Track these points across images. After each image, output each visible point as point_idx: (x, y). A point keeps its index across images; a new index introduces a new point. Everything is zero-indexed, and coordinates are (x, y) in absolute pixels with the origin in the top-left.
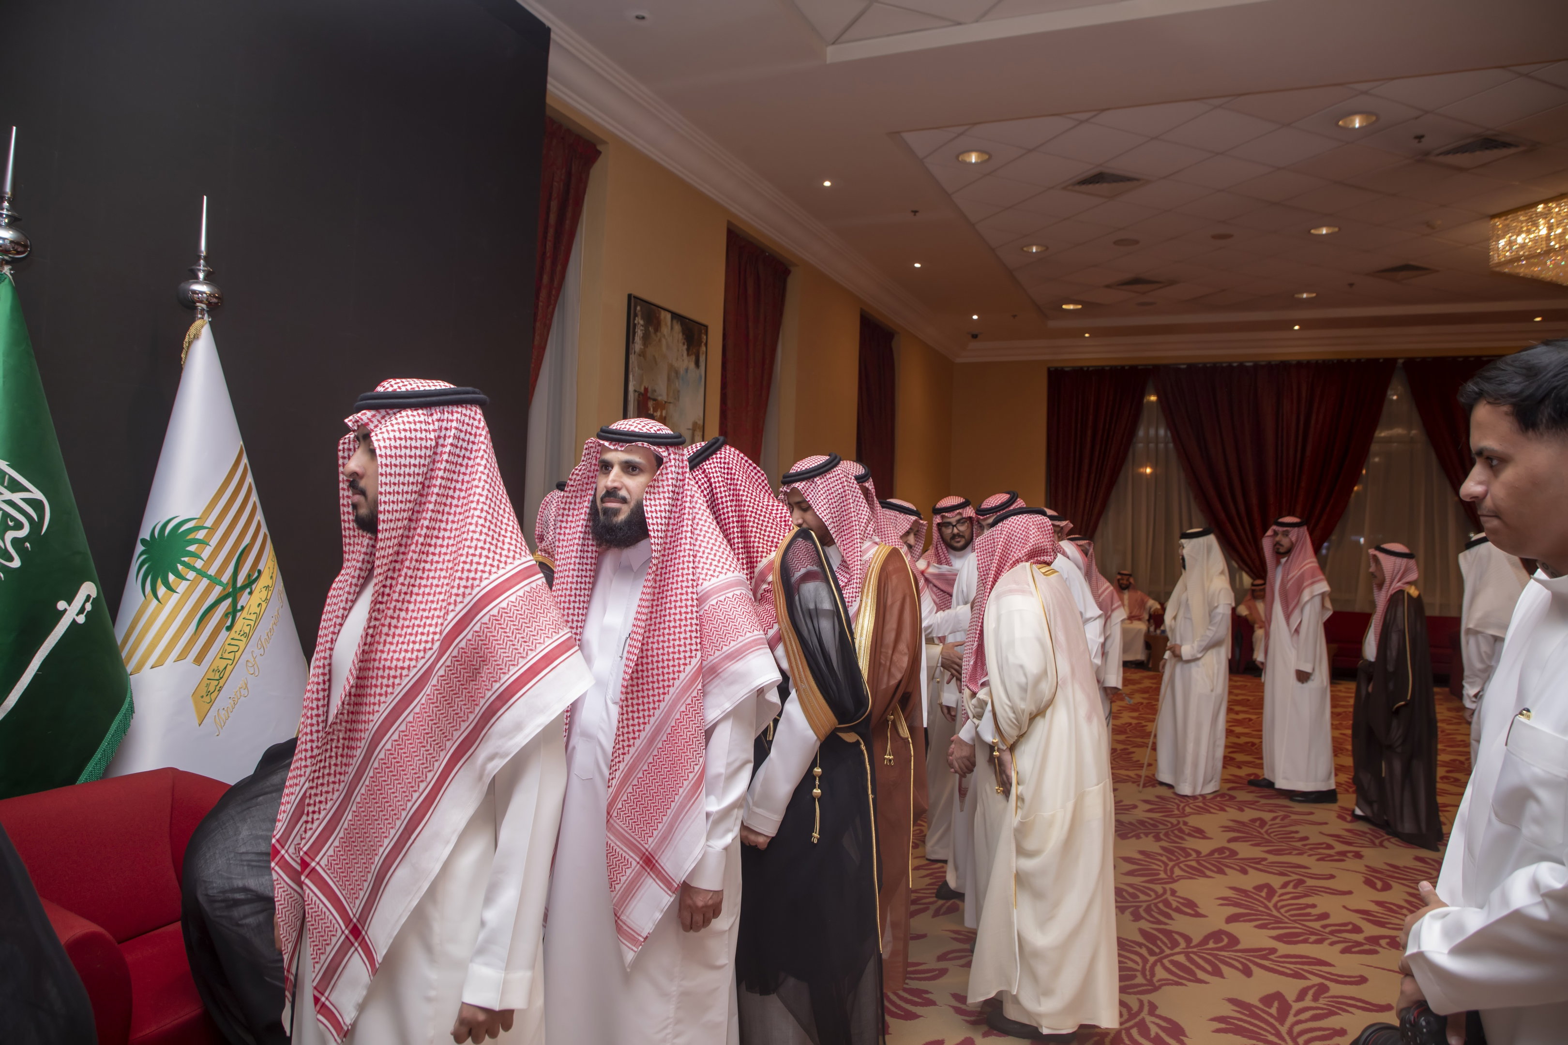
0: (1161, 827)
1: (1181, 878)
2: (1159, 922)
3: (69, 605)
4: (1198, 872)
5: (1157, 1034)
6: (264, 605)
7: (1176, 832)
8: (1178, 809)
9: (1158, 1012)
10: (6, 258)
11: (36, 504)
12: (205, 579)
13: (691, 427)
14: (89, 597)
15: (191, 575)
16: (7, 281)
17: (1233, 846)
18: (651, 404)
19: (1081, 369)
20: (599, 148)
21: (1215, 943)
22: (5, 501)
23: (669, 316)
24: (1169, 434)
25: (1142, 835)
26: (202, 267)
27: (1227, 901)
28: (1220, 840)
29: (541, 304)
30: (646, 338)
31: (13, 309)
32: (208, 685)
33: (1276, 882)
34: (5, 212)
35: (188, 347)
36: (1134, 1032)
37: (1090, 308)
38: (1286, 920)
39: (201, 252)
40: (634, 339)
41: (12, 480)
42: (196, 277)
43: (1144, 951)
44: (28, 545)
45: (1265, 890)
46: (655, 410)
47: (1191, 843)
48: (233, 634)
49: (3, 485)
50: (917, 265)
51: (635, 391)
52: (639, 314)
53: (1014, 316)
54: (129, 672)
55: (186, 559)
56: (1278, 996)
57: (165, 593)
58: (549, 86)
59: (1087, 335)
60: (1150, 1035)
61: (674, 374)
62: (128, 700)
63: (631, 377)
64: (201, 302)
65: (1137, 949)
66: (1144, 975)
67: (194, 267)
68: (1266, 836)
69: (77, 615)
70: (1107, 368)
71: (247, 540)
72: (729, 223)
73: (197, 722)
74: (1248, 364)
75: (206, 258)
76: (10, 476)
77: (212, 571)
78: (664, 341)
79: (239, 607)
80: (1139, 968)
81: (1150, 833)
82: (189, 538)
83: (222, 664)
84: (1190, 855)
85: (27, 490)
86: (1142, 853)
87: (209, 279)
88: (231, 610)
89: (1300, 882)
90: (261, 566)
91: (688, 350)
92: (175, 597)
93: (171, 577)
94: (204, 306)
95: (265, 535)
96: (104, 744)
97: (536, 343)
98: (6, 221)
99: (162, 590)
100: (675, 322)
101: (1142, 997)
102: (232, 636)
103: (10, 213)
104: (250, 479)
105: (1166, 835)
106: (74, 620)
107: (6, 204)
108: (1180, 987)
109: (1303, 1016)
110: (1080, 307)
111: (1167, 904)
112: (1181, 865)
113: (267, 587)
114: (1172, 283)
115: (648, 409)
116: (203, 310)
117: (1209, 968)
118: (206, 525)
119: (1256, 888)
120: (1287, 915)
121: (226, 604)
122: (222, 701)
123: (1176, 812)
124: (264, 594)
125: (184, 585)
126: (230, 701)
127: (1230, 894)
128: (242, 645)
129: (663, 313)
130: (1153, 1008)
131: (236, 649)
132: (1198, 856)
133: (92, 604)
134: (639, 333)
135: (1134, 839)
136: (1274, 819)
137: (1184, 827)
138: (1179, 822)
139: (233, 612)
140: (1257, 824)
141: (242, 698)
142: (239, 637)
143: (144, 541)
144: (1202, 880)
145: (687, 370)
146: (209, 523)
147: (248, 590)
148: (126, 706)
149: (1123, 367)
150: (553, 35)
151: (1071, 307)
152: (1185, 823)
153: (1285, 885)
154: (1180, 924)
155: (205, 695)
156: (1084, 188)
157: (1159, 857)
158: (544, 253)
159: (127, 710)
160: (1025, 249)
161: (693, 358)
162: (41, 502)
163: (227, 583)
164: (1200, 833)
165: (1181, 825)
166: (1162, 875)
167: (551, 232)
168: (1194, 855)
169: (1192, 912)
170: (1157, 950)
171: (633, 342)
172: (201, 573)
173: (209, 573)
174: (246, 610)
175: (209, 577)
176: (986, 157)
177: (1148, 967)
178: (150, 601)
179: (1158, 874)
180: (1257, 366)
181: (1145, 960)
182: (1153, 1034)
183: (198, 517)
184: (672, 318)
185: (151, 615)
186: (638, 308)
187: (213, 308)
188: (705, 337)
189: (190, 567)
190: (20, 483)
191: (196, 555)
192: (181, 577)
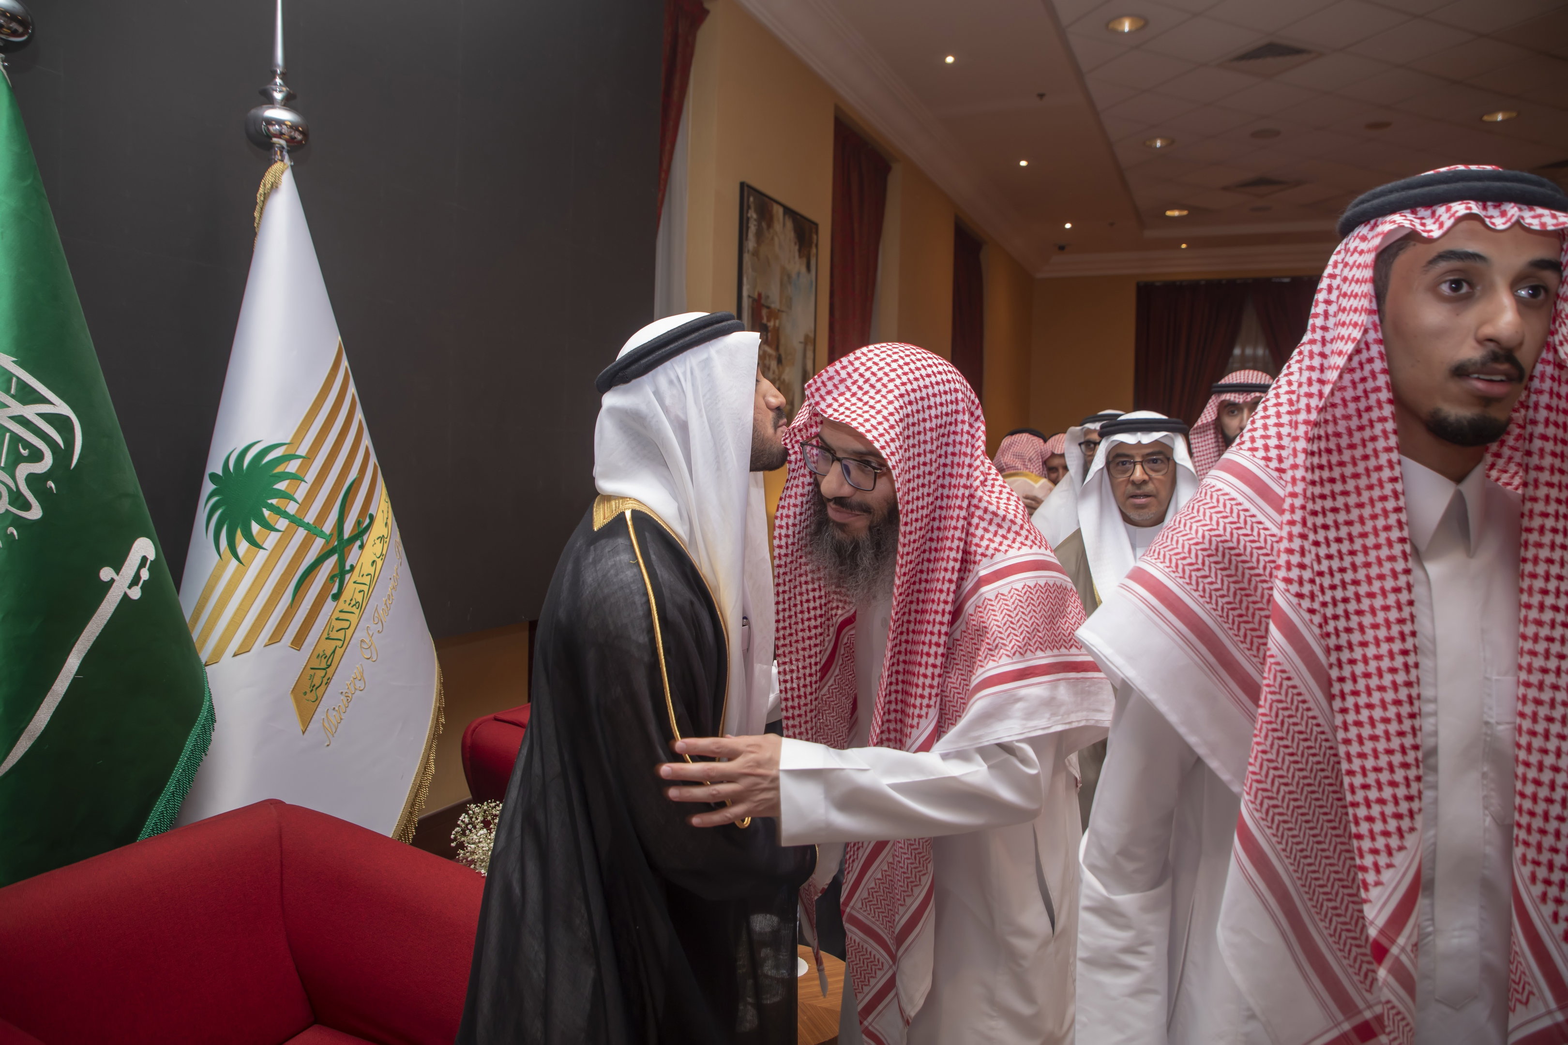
3: (118, 571)
6: (379, 563)
11: (60, 423)
12: (301, 530)
13: (802, 339)
14: (144, 559)
15: (282, 524)
18: (764, 312)
19: (1174, 284)
22: (12, 418)
23: (781, 210)
26: (278, 86)
30: (759, 235)
32: (312, 677)
35: (263, 202)
37: (1196, 214)
39: (276, 65)
40: (747, 235)
41: (24, 386)
42: (272, 99)
44: (51, 484)
46: (769, 320)
48: (342, 605)
49: (7, 391)
50: (1023, 163)
51: (749, 296)
52: (752, 206)
54: (203, 661)
55: (274, 501)
57: (248, 550)
59: (1184, 246)
61: (787, 279)
62: (206, 704)
63: (744, 280)
64: (280, 135)
67: (268, 87)
69: (130, 587)
71: (353, 474)
72: (837, 108)
73: (299, 727)
75: (283, 76)
76: (18, 378)
77: (310, 518)
78: (776, 240)
79: (348, 568)
82: (276, 471)
83: (330, 646)
85: (45, 401)
87: (288, 103)
88: (337, 572)
90: (372, 511)
91: (800, 251)
92: (262, 556)
93: (255, 527)
94: (283, 142)
95: (375, 467)
96: (178, 771)
99: (243, 546)
100: (787, 217)
102: (338, 609)
104: (352, 389)
106: (126, 594)
110: (1185, 213)
113: (382, 538)
114: (1299, 183)
115: (762, 318)
116: (282, 148)
118: (298, 453)
121: (331, 562)
122: (331, 697)
124: (379, 547)
125: (274, 537)
126: (342, 697)
129: (775, 207)
131: (345, 624)
133: (149, 569)
134: (753, 228)
139: (341, 573)
141: (358, 692)
142: (349, 609)
143: (214, 477)
145: (799, 274)
146: (303, 450)
147: (358, 543)
148: (204, 713)
149: (1220, 281)
151: (1176, 213)
155: (308, 691)
159: (206, 719)
160: (1148, 143)
161: (805, 260)
162: (68, 419)
163: (331, 534)
171: (747, 239)
172: (296, 521)
173: (306, 520)
174: (356, 571)
175: (307, 526)
176: (1142, 23)
178: (228, 562)
183: (288, 441)
184: (785, 213)
185: (230, 581)
186: (751, 199)
187: (295, 148)
188: (815, 237)
189: (279, 512)
190: (34, 391)
191: (287, 496)
192: (267, 526)
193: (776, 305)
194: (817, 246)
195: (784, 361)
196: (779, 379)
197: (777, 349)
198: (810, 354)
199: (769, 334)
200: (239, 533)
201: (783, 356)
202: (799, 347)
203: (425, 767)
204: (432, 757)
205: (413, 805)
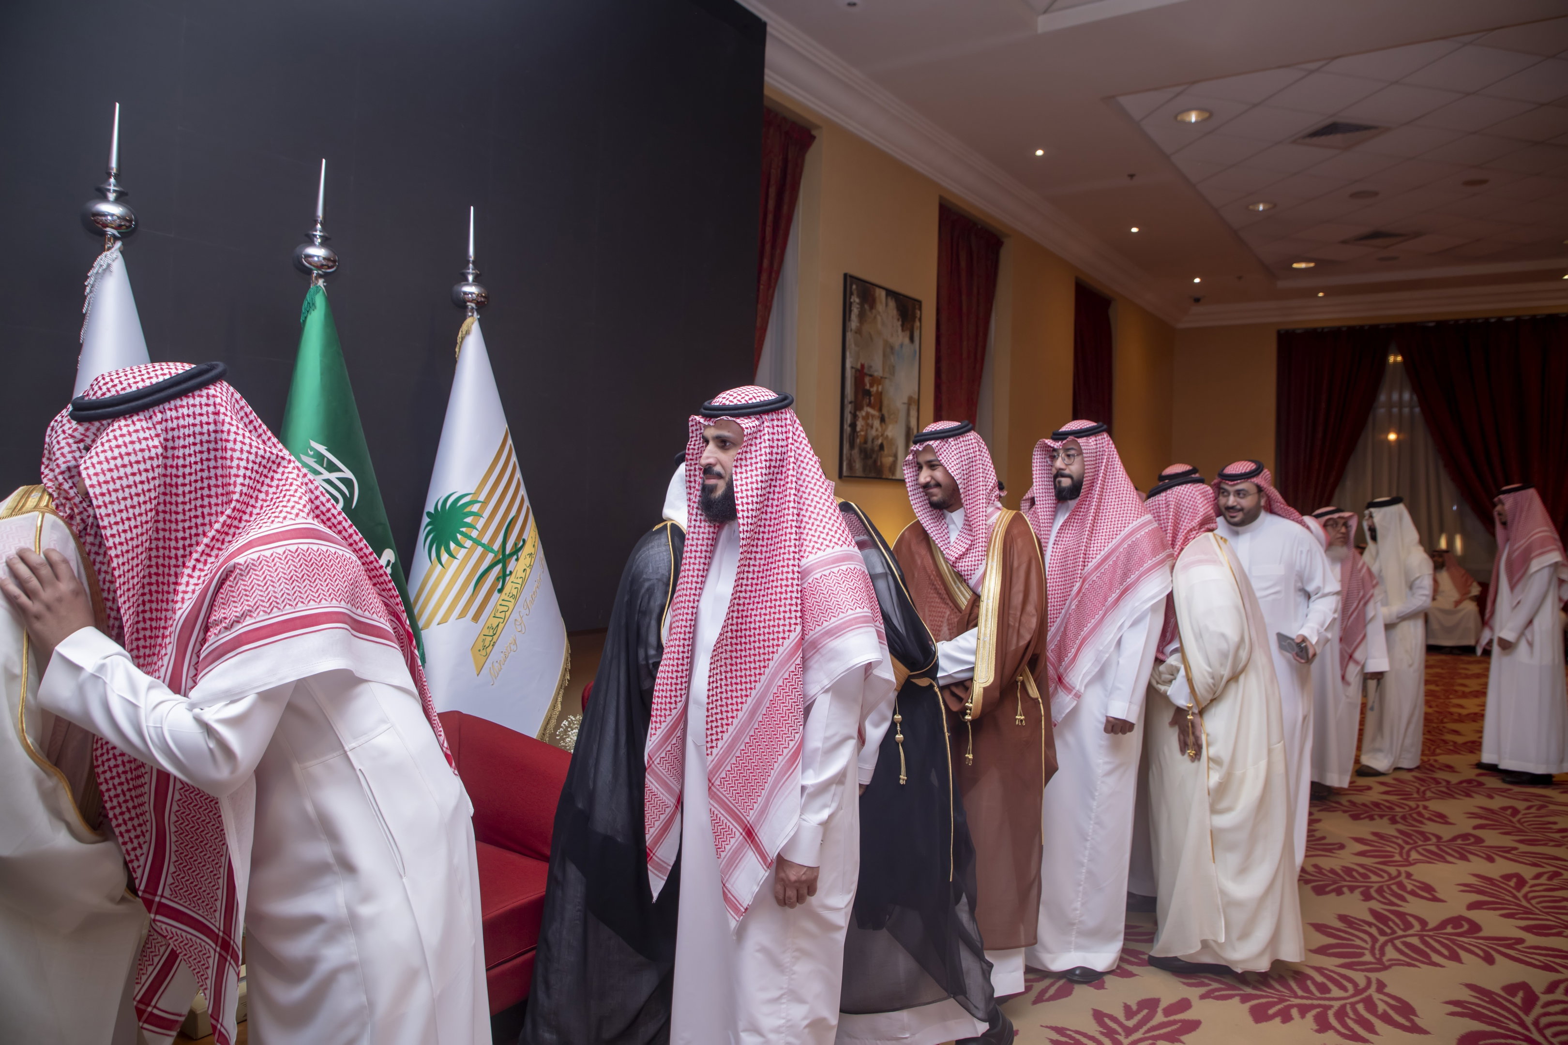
0: (1398, 809)
1: (1417, 862)
2: (1392, 904)
4: (1439, 857)
5: (1385, 1011)
6: (528, 570)
7: (1415, 816)
8: (1418, 792)
9: (1386, 990)
10: (320, 272)
11: (347, 482)
12: (480, 547)
13: (905, 400)
14: (389, 562)
15: (468, 543)
16: (321, 292)
17: (1478, 833)
18: (867, 380)
19: (1314, 331)
20: (814, 133)
21: (1453, 928)
22: (324, 480)
23: (883, 293)
24: (1415, 398)
25: (1376, 817)
26: (471, 271)
27: (1469, 888)
28: (1466, 825)
29: (762, 287)
30: (862, 316)
31: (327, 316)
32: (484, 640)
33: (1528, 872)
34: (318, 233)
35: (461, 342)
36: (1360, 1007)
37: (1323, 266)
38: (1537, 912)
39: (469, 257)
40: (850, 317)
41: (329, 461)
42: (467, 280)
43: (1374, 931)
45: (1514, 880)
46: (872, 385)
47: (1431, 828)
48: (503, 596)
49: (322, 466)
50: (1135, 230)
51: (852, 368)
52: (855, 292)
53: (1240, 278)
54: (421, 627)
55: (464, 529)
56: (1524, 986)
57: (448, 559)
58: (766, 78)
59: (1321, 295)
60: (1377, 1011)
61: (889, 349)
63: (848, 354)
64: (471, 302)
65: (1367, 928)
66: (1373, 954)
67: (464, 271)
68: (1518, 825)
70: (1344, 329)
71: (513, 513)
72: (941, 198)
73: (476, 673)
74: (1508, 319)
75: (474, 263)
76: (328, 458)
77: (485, 540)
78: (879, 318)
79: (508, 572)
80: (1368, 946)
81: (1384, 816)
82: (466, 510)
83: (495, 622)
84: (1429, 839)
85: (340, 470)
86: (1375, 834)
87: (477, 281)
88: (501, 575)
89: (1556, 875)
90: (525, 536)
91: (903, 326)
92: (456, 563)
93: (452, 545)
94: (473, 305)
95: (528, 508)
97: (758, 324)
98: (319, 240)
99: (445, 557)
100: (889, 299)
101: (1369, 975)
102: (502, 598)
103: (322, 234)
104: (514, 458)
105: (1404, 818)
107: (319, 226)
108: (1412, 968)
109: (1552, 1009)
110: (1312, 265)
111: (1401, 886)
112: (1419, 849)
113: (531, 554)
114: (1417, 235)
115: (864, 385)
116: (472, 308)
117: (1446, 952)
118: (479, 499)
119: (1503, 877)
120: (1538, 906)
121: (498, 568)
122: (496, 654)
123: (1415, 795)
124: (528, 559)
126: (502, 655)
127: (1473, 881)
128: (511, 605)
129: (878, 291)
130: (1381, 987)
131: (506, 609)
132: (1438, 841)
133: (393, 564)
134: (855, 311)
135: (1367, 821)
136: (1529, 808)
137: (1424, 812)
138: (1418, 806)
139: (504, 576)
140: (1509, 812)
141: (512, 653)
142: (508, 599)
143: (429, 514)
144: (1441, 866)
145: (901, 345)
146: (482, 498)
147: (515, 557)
149: (1362, 327)
150: (769, 29)
151: (1303, 265)
152: (1425, 808)
153: (1538, 876)
154: (1414, 906)
155: (482, 649)
156: (1315, 140)
157: (1395, 840)
158: (763, 238)
160: (1251, 207)
161: (908, 333)
162: (351, 480)
163: (498, 551)
164: (1442, 818)
165: (1421, 809)
166: (1397, 858)
167: (770, 217)
168: (1434, 840)
169: (1429, 896)
170: (1388, 931)
171: (850, 320)
172: (477, 542)
173: (483, 542)
174: (514, 575)
175: (483, 545)
176: (1206, 115)
177: (1378, 946)
179: (1393, 856)
180: (1518, 320)
181: (1374, 940)
182: (1380, 1010)
183: (473, 492)
184: (887, 295)
185: (437, 578)
186: (854, 287)
187: (481, 306)
188: (918, 312)
189: (467, 536)
190: (335, 465)
191: (472, 526)
192: (460, 545)
193: (878, 372)
194: (920, 320)
195: (887, 420)
196: (882, 435)
197: (880, 410)
198: (913, 413)
199: (872, 398)
200: (443, 548)
201: (886, 415)
202: (903, 409)
203: (554, 706)
204: (560, 699)
205: (545, 729)
